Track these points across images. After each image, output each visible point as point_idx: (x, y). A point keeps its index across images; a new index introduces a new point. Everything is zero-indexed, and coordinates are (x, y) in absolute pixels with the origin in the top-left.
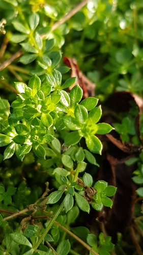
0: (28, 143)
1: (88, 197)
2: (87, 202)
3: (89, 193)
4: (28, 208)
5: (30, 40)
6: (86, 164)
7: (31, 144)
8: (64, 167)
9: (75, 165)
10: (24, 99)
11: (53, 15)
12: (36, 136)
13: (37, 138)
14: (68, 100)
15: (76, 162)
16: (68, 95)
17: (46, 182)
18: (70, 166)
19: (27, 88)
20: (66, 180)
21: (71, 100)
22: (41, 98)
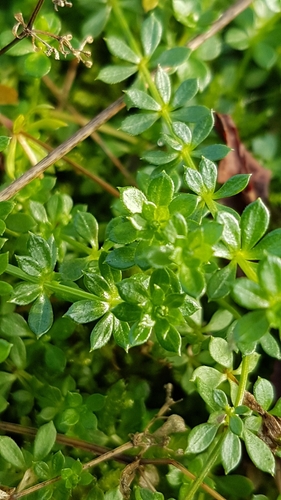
0: (147, 322)
1: (270, 437)
2: (269, 450)
3: (273, 429)
4: (132, 442)
5: (140, 76)
6: (259, 356)
7: (152, 323)
8: (213, 364)
9: (238, 360)
10: (139, 228)
11: (190, 18)
12: (164, 308)
13: (164, 311)
14: (236, 234)
15: (240, 354)
16: (237, 222)
17: (167, 383)
18: (227, 361)
19: (147, 202)
20: (225, 401)
21: (243, 232)
22: (181, 232)
